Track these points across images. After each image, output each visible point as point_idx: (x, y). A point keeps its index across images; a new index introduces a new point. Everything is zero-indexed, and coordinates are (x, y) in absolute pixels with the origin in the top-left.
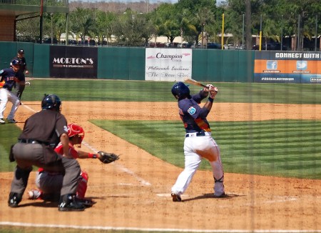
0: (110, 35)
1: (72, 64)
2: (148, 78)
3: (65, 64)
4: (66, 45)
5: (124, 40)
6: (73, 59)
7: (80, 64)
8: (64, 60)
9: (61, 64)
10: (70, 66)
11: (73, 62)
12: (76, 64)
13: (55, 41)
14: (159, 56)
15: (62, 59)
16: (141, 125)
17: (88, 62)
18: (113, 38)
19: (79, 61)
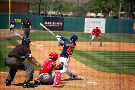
0: (70, 12)
1: (52, 25)
2: (86, 31)
3: (50, 25)
4: (51, 16)
5: (76, 14)
6: (53, 23)
7: (56, 25)
8: (49, 23)
9: (48, 25)
10: (52, 26)
11: (53, 24)
12: (54, 25)
13: (46, 15)
14: (91, 22)
15: (48, 23)
16: (82, 52)
17: (60, 24)
18: (71, 14)
19: (56, 23)
